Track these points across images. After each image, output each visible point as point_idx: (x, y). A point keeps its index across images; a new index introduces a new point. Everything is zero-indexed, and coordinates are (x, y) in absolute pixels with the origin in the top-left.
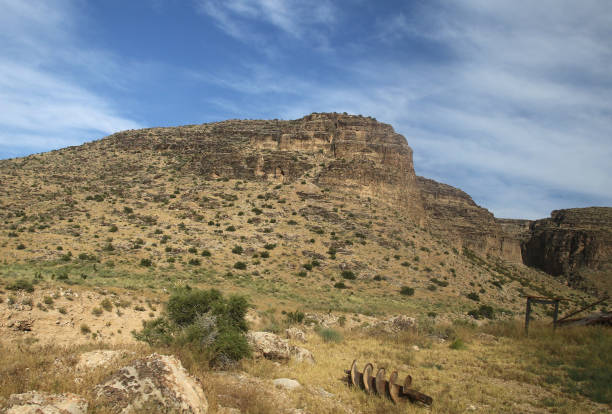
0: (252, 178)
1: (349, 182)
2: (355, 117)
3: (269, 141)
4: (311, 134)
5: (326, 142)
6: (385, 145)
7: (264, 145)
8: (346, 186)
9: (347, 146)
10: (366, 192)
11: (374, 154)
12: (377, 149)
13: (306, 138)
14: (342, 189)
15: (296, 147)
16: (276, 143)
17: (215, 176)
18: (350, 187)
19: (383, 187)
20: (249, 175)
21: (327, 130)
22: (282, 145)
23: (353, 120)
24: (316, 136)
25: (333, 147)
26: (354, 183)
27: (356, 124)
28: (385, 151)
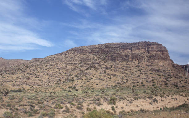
0: (128, 61)
1: (156, 61)
2: (152, 43)
3: (128, 50)
4: (141, 48)
5: (145, 50)
6: (162, 50)
7: (127, 51)
8: (155, 62)
9: (152, 51)
10: (161, 63)
11: (159, 53)
12: (160, 51)
13: (139, 49)
14: (155, 63)
15: (137, 52)
16: (130, 51)
17: (117, 61)
18: (157, 62)
19: (164, 62)
20: (127, 60)
21: (145, 47)
22: (132, 51)
23: (152, 44)
24: (142, 48)
25: (148, 51)
26: (158, 61)
27: (154, 45)
28: (162, 51)
